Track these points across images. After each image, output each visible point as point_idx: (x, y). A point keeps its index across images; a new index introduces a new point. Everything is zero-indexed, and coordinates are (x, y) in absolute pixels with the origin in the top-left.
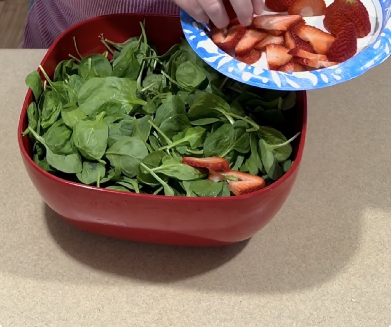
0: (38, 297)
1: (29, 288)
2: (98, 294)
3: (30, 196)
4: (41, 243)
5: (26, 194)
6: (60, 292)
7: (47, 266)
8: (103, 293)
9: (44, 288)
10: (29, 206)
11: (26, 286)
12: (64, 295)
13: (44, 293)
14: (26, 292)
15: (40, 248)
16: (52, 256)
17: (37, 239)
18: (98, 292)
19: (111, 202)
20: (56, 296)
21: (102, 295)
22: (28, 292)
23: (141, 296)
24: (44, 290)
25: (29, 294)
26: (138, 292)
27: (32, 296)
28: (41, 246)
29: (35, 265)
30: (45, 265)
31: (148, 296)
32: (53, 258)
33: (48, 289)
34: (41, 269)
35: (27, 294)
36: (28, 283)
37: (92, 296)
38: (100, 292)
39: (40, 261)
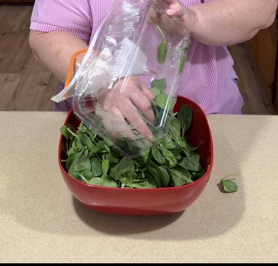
0: (65, 247)
1: (60, 242)
2: (98, 246)
3: (61, 192)
4: (67, 218)
5: (58, 190)
6: (77, 244)
7: (70, 230)
8: (101, 245)
9: (68, 242)
10: (60, 197)
11: (58, 241)
12: (79, 246)
13: (68, 245)
14: (58, 244)
15: (66, 220)
16: (73, 225)
17: (65, 215)
18: (98, 244)
19: (115, 194)
20: (75, 246)
21: (100, 246)
22: (60, 244)
23: (121, 246)
24: (68, 243)
25: (60, 245)
26: (120, 244)
27: (62, 246)
28: (67, 219)
29: (63, 230)
30: (69, 229)
31: (125, 246)
32: (73, 226)
33: (70, 242)
34: (67, 231)
35: (59, 245)
36: (60, 239)
37: (94, 246)
38: (99, 244)
39: (66, 227)
